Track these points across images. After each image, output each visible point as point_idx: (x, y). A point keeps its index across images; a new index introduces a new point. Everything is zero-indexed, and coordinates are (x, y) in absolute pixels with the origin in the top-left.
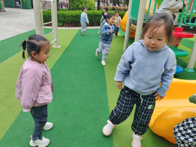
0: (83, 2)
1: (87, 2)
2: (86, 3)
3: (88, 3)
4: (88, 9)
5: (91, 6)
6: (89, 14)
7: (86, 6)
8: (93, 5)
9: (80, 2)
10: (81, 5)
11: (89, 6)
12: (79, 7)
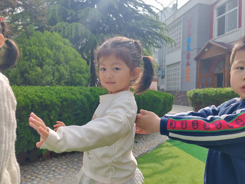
0: (47, 61)
1: (62, 59)
2: (58, 62)
3: (67, 63)
4: (64, 82)
5: (78, 74)
6: (65, 100)
7: (59, 72)
8: (84, 73)
9: (34, 61)
10: (39, 69)
11: (71, 73)
12: (30, 77)
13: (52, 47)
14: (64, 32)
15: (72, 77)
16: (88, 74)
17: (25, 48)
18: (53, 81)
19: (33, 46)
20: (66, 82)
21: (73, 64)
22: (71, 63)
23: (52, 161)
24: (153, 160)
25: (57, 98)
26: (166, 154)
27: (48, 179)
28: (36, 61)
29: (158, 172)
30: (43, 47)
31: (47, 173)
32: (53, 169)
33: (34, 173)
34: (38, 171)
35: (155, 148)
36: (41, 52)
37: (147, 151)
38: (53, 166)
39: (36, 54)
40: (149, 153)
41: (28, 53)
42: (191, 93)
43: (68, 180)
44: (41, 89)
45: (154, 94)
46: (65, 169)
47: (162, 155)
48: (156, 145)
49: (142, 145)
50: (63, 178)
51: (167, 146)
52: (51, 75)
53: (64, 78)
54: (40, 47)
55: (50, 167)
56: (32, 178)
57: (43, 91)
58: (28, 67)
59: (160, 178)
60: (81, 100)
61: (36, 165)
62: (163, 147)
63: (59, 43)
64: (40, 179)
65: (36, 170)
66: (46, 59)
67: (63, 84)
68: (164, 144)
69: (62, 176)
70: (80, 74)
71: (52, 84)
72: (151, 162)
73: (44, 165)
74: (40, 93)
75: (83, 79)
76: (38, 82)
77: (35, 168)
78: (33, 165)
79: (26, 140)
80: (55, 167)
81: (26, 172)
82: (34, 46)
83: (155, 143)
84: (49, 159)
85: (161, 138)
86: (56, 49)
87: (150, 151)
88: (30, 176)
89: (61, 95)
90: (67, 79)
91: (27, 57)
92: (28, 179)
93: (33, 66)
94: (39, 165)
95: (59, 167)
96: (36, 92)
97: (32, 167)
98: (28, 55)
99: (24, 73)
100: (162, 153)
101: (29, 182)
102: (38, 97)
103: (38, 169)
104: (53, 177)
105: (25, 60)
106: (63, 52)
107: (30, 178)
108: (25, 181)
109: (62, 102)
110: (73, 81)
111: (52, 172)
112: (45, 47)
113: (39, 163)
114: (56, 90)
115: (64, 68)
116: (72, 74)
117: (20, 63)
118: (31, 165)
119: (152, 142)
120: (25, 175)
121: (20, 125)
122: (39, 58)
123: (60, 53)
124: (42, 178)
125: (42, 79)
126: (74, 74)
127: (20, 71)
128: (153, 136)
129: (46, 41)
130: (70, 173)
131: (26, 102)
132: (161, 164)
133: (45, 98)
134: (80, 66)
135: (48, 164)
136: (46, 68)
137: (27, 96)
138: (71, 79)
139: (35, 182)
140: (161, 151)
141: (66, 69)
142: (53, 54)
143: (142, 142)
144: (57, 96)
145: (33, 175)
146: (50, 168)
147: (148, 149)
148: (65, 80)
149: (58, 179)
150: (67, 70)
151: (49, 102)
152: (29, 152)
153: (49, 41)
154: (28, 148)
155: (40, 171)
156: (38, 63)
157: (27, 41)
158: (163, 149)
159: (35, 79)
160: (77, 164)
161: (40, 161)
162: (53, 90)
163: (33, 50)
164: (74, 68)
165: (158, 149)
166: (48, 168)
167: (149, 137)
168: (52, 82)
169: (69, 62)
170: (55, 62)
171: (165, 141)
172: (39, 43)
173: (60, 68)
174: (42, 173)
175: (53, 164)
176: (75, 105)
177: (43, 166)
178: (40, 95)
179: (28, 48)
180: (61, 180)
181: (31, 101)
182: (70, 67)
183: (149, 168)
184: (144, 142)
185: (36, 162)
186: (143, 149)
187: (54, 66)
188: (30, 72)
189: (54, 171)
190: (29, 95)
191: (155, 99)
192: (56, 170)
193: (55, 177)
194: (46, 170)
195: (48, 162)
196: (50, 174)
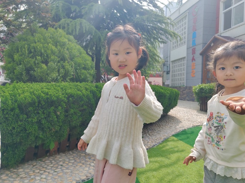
0: (52, 57)
1: (67, 56)
2: (63, 59)
3: (72, 59)
4: (69, 79)
5: (83, 71)
6: (71, 96)
7: (64, 69)
8: (89, 70)
10: (44, 66)
11: (76, 69)
12: (35, 74)
13: (56, 44)
14: (68, 29)
15: (77, 74)
16: (93, 71)
17: (30, 46)
18: (59, 77)
19: (37, 43)
20: (71, 78)
21: (79, 60)
22: (76, 59)
23: (60, 156)
24: (159, 154)
25: (63, 94)
26: (172, 148)
27: (56, 173)
28: (41, 58)
29: (164, 166)
30: (48, 44)
31: (55, 167)
32: (61, 163)
33: (42, 167)
34: (46, 166)
35: (161, 143)
36: (46, 49)
37: (153, 146)
38: (60, 161)
39: (40, 51)
40: (155, 148)
41: (33, 50)
42: (197, 88)
43: (75, 174)
44: (47, 85)
45: (160, 89)
46: (73, 163)
47: (168, 149)
48: (162, 140)
49: (148, 140)
50: (71, 172)
51: (173, 140)
52: (56, 71)
53: (69, 75)
54: (45, 43)
55: (58, 161)
56: (41, 172)
57: (49, 87)
58: (33, 64)
59: (166, 172)
60: (87, 96)
61: (44, 160)
62: (169, 141)
63: (63, 39)
64: (49, 173)
65: (44, 164)
66: (50, 56)
67: (69, 81)
68: (170, 138)
69: (70, 171)
70: (85, 71)
71: (57, 80)
72: (157, 157)
73: (52, 160)
74: (46, 90)
75: (88, 75)
76: (44, 79)
77: (43, 163)
78: (41, 160)
79: (33, 136)
80: (63, 162)
81: (35, 167)
82: (39, 43)
83: (161, 138)
84: (56, 154)
85: (166, 133)
86: (61, 46)
87: (156, 146)
88: (38, 171)
89: (67, 91)
90: (73, 75)
91: (32, 54)
92: (36, 173)
93: (38, 63)
94: (47, 160)
95: (66, 162)
96: (42, 89)
97: (40, 161)
98: (33, 52)
99: (29, 70)
100: (168, 147)
101: (38, 176)
102: (44, 93)
103: (47, 164)
104: (61, 172)
105: (30, 57)
106: (68, 49)
107: (39, 172)
108: (33, 175)
109: (68, 98)
110: (78, 77)
111: (60, 167)
112: (49, 44)
113: (47, 158)
114: (61, 87)
115: (69, 65)
116: (77, 71)
117: (26, 61)
118: (39, 160)
119: (158, 136)
120: (33, 169)
121: (27, 121)
122: (44, 55)
123: (65, 49)
124: (51, 172)
125: (47, 76)
126: (79, 71)
127: (26, 69)
128: (159, 131)
129: (50, 38)
130: (77, 167)
131: (32, 99)
132: (167, 158)
133: (51, 95)
134: (85, 63)
135: (56, 159)
136: (51, 65)
137: (33, 92)
138: (77, 75)
139: (44, 176)
140: (167, 145)
141: (71, 65)
142: (58, 50)
143: (148, 136)
144: (63, 92)
145: (42, 169)
146: (58, 163)
147: (154, 144)
148: (70, 76)
149: (66, 173)
150: (72, 67)
151: (55, 99)
152: (36, 147)
153: (53, 38)
154: (36, 143)
155: (48, 165)
156: (43, 60)
157: (32, 38)
158: (169, 143)
159: (40, 76)
160: (85, 159)
161: (47, 156)
162: (59, 86)
163: (38, 47)
164: (79, 65)
165: (164, 144)
166: (55, 163)
167: (155, 132)
168: (57, 78)
169: (74, 59)
170: (60, 59)
171: (171, 136)
172: (44, 39)
173: (65, 65)
174: (50, 167)
175: (61, 158)
176: (81, 101)
177: (50, 160)
178: (46, 92)
179: (32, 45)
180: (68, 174)
181: (37, 98)
182: (75, 64)
183: (156, 162)
184: (150, 137)
185: (44, 157)
186: (149, 143)
187: (59, 63)
188: (35, 69)
189: (62, 165)
190: (35, 92)
191: (161, 94)
192: (64, 165)
193: (63, 171)
194: (54, 165)
195: (56, 157)
196: (58, 168)
